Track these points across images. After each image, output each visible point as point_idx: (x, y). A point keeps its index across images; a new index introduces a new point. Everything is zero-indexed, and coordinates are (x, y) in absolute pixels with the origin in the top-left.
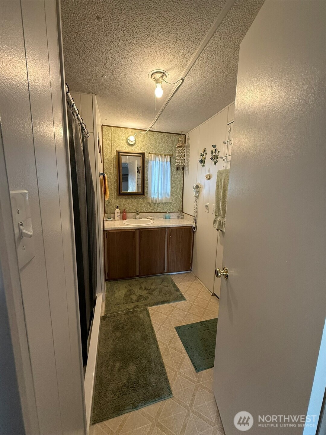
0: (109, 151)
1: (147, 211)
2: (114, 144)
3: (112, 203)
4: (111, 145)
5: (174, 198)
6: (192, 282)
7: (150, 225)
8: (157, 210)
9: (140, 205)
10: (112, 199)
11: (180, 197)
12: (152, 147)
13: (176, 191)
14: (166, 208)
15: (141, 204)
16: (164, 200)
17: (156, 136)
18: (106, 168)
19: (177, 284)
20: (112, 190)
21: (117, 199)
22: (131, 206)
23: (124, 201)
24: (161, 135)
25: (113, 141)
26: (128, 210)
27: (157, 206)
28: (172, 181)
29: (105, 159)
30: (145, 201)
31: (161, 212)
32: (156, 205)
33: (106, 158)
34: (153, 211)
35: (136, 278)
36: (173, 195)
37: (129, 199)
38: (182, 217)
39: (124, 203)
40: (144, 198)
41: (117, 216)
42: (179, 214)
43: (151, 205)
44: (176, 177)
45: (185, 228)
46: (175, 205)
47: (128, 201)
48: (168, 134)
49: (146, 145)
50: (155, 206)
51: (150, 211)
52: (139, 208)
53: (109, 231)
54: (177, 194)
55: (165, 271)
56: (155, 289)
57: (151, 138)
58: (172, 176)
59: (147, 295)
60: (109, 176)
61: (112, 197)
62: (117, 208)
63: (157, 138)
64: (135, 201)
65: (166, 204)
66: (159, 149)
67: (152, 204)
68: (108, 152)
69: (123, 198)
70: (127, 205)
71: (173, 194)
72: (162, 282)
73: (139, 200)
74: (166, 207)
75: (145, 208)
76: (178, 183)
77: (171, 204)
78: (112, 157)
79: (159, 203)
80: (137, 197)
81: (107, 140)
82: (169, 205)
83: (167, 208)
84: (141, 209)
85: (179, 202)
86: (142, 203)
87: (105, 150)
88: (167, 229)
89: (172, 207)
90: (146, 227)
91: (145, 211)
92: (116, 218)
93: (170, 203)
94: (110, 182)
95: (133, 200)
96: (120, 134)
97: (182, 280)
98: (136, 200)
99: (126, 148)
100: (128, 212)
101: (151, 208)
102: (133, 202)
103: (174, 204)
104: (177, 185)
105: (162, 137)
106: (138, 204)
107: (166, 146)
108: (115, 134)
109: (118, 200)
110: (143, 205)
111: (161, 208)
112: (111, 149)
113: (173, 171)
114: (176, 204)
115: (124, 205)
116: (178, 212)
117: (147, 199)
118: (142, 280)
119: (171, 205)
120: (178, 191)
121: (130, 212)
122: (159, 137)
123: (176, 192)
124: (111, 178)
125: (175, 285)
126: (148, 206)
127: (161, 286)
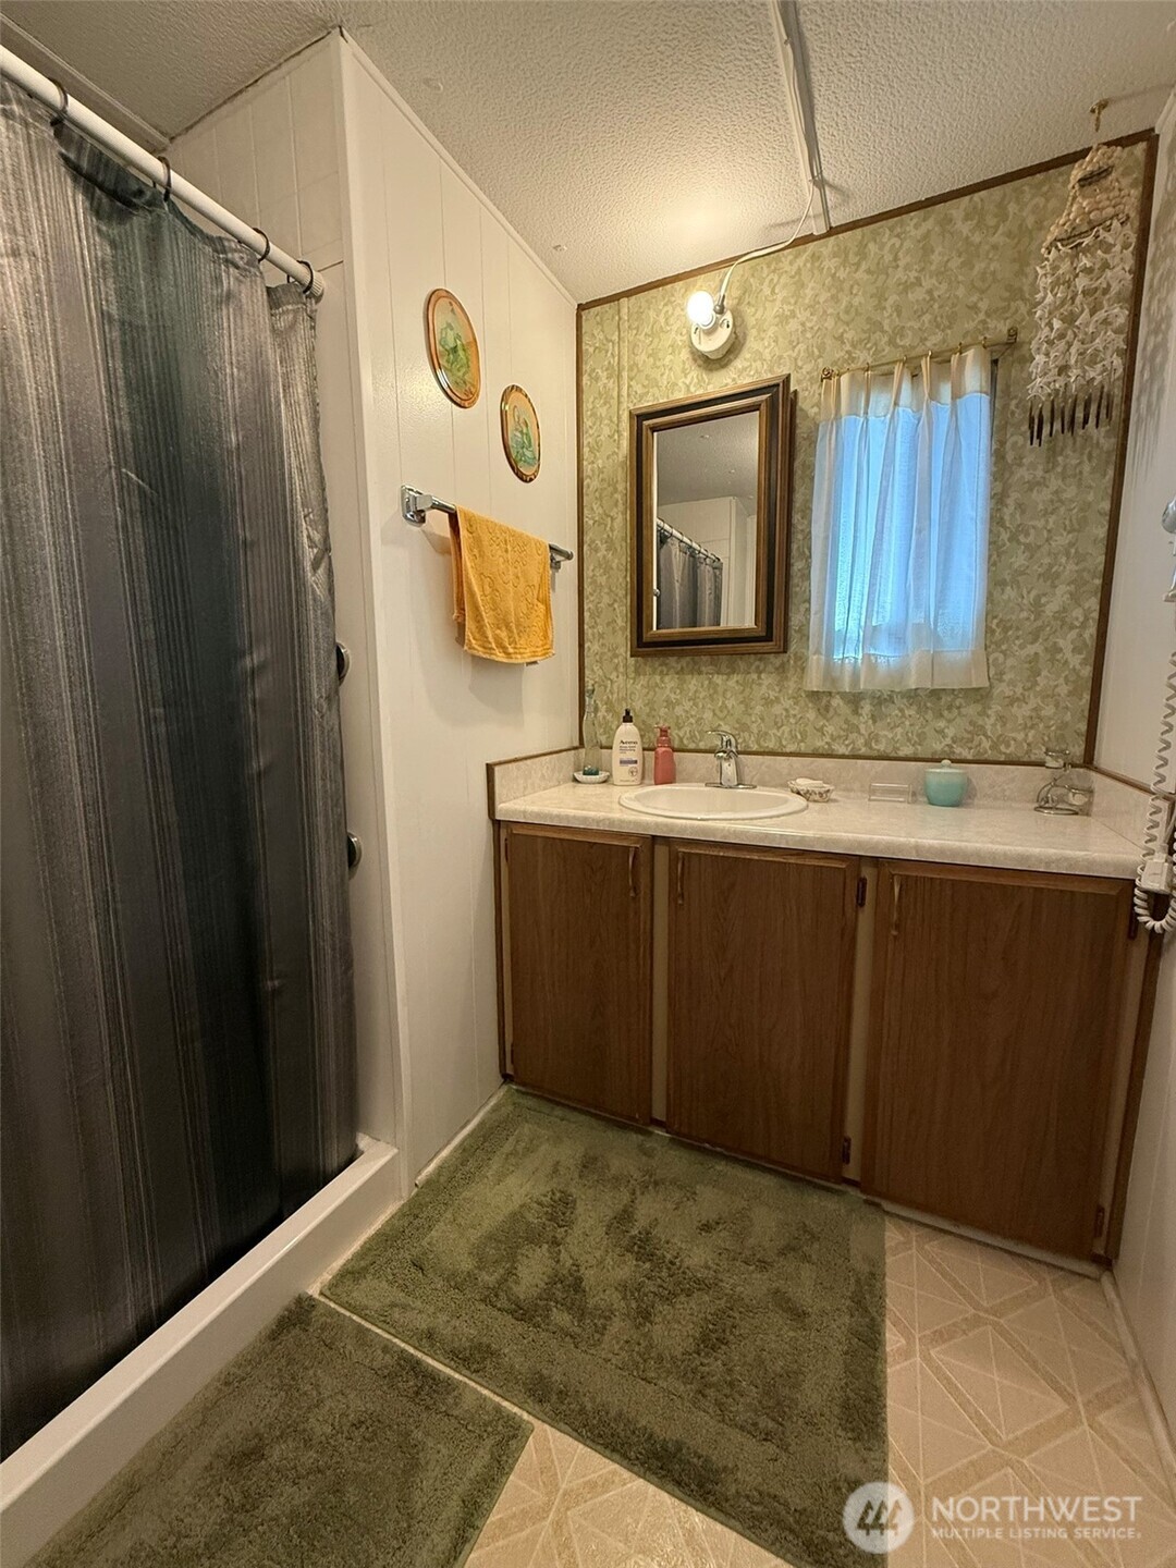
0: (606, 431)
1: (803, 748)
2: (630, 386)
3: (615, 696)
4: (615, 394)
5: (1010, 662)
6: (1061, 1406)
7: (740, 827)
8: (867, 744)
9: (759, 709)
10: (613, 676)
11: (1076, 650)
12: (849, 336)
13: (1037, 609)
14: (941, 732)
15: (768, 702)
16: (913, 672)
17: (881, 248)
18: (591, 522)
19: (893, 1339)
20: (614, 631)
21: (637, 672)
22: (708, 715)
23: (670, 682)
24: (916, 227)
25: (625, 374)
26: (692, 737)
27: (874, 718)
28: (1005, 536)
29: (589, 473)
30: (792, 685)
31: (901, 754)
32: (867, 708)
33: (593, 470)
34: (842, 750)
35: (651, 1133)
36: (1005, 639)
37: (700, 673)
38: (1078, 800)
39: (673, 696)
40: (782, 669)
41: (622, 762)
42: (1055, 783)
43: (827, 708)
44: (1041, 497)
45: (1041, 884)
46: (1022, 712)
47: (693, 683)
48: (977, 197)
49: (809, 335)
50: (856, 712)
51: (820, 744)
52: (754, 728)
53: (513, 826)
54: (1041, 629)
55: (852, 1171)
56: (703, 1285)
57: (842, 274)
58: (998, 499)
59: (616, 1296)
60: (604, 557)
61: (616, 669)
62: (628, 718)
63: (888, 258)
64: (732, 683)
65: (946, 699)
66: (900, 332)
67: (836, 701)
68: (602, 437)
69: (665, 669)
70: (688, 705)
71: (1006, 630)
72: (782, 1253)
73: (755, 676)
74: (942, 724)
75: (786, 729)
76: (1062, 540)
77: (986, 707)
78: (621, 459)
79: (891, 699)
80: (742, 665)
81: (597, 379)
82: (972, 710)
83: (950, 732)
84: (763, 735)
85: (1063, 690)
86: (772, 695)
87: (591, 432)
88: (868, 873)
89: (989, 723)
90: (714, 831)
91: (791, 748)
92: (621, 773)
93: (980, 696)
94: (610, 588)
95: (718, 679)
96: (663, 321)
97: (976, 1322)
98: (735, 677)
99: (688, 387)
100: (692, 746)
101: (830, 729)
102: (720, 690)
103: (1012, 701)
104: (1047, 560)
105: (927, 236)
106: (747, 704)
107: (961, 292)
108: (637, 329)
109: (643, 680)
110: (777, 709)
111: (899, 730)
112: (615, 419)
113: (1010, 457)
114: (1033, 702)
115: (670, 704)
116: (1041, 764)
117: (803, 669)
118: (677, 1162)
119: (983, 713)
120: (1051, 608)
121: (702, 745)
122: (907, 244)
123: (1038, 615)
124: (614, 566)
125: (868, 1344)
126: (811, 715)
127: (754, 1285)
